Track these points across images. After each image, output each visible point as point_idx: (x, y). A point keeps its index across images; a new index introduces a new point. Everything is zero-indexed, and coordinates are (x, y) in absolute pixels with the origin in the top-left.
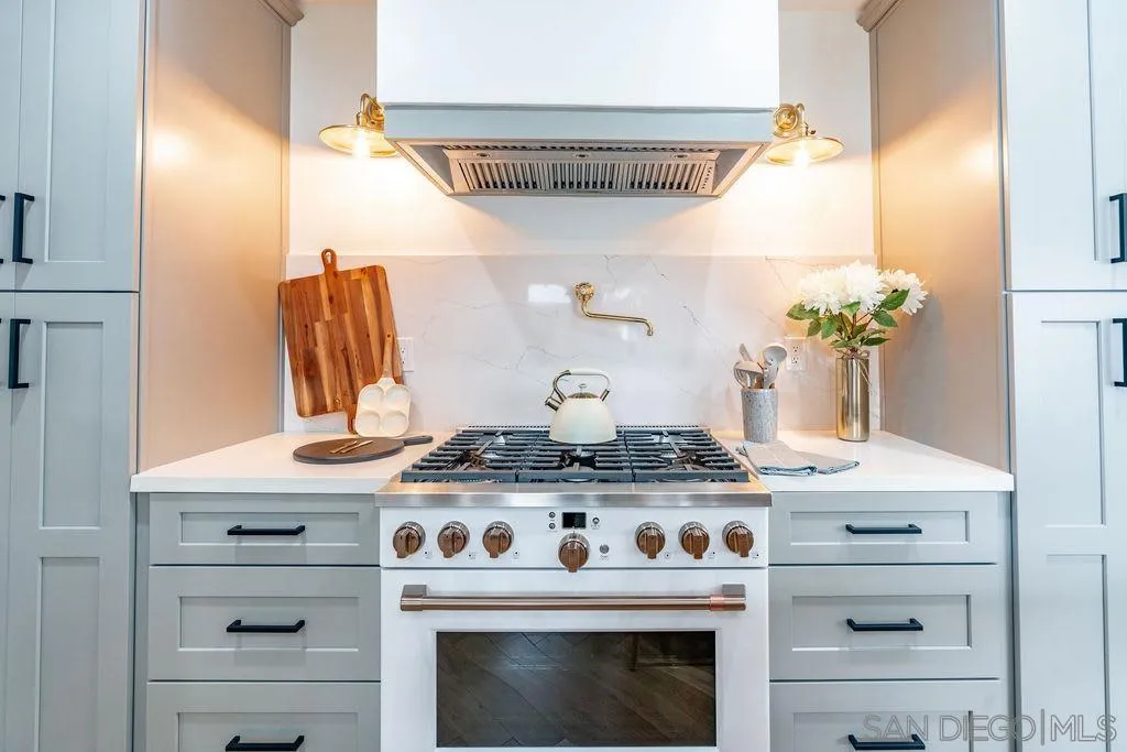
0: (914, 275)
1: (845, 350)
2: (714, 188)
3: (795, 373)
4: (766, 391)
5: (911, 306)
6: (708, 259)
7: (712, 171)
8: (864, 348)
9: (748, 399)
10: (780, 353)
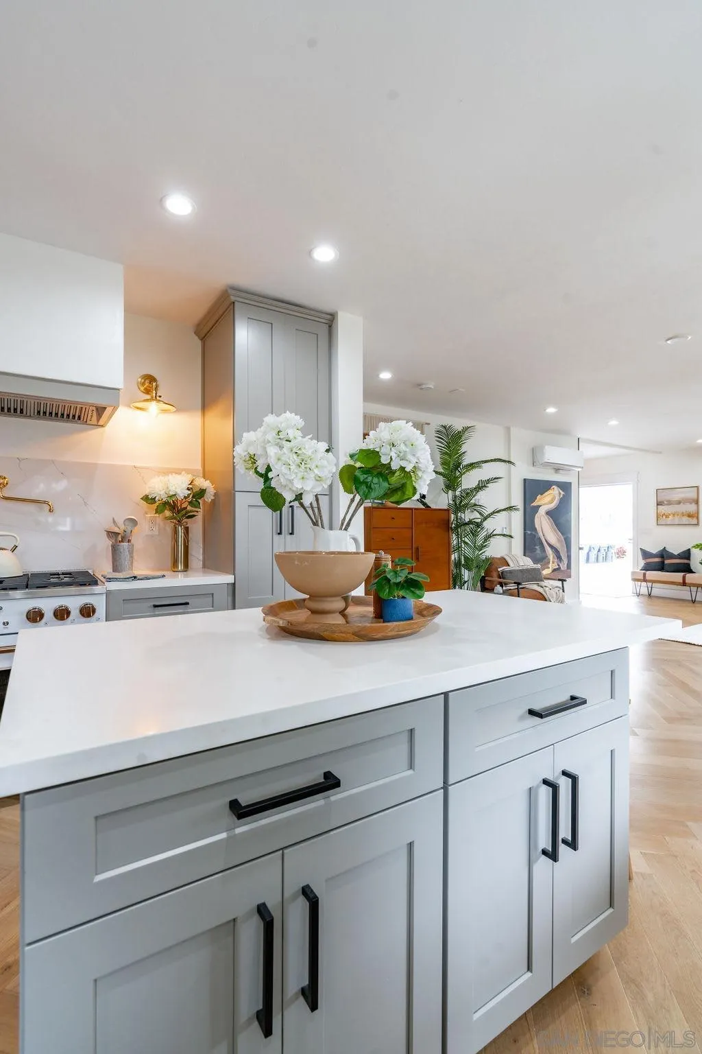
0: (209, 481)
1: (175, 521)
2: (98, 420)
3: (152, 536)
4: (125, 544)
5: (209, 497)
6: (96, 464)
7: (95, 413)
8: (186, 520)
9: (115, 549)
10: (134, 522)
